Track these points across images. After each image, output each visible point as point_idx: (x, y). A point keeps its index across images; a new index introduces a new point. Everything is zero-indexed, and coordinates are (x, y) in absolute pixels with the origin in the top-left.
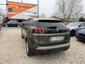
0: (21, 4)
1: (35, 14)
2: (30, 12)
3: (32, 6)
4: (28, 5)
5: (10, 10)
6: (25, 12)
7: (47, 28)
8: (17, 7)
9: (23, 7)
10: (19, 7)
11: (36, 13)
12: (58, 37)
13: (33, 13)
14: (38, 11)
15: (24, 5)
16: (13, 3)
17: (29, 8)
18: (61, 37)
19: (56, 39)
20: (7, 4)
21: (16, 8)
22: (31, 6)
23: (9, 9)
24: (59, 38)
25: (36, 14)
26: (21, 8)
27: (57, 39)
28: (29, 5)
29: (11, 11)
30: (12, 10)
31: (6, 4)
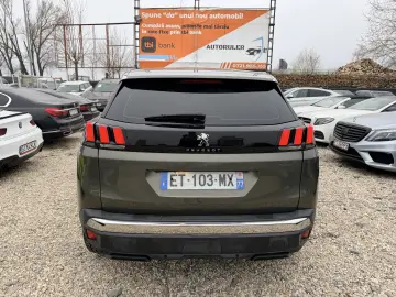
0: (191, 16)
1: (252, 54)
2: (232, 47)
3: (241, 16)
4: (223, 16)
5: (148, 45)
6: (208, 47)
7: (147, 119)
8: (175, 30)
9: (200, 27)
10: (184, 26)
11: (259, 51)
12: (216, 176)
13: (244, 52)
14: (271, 40)
15: (205, 16)
16: (159, 16)
17: (225, 27)
18: (236, 177)
19: (198, 187)
20: (138, 22)
21: (171, 33)
22: (236, 16)
23: (144, 40)
24: (222, 180)
25: (257, 55)
26: (191, 32)
27: (206, 187)
28: (228, 16)
29: (152, 50)
30: (155, 44)
31: (133, 21)
